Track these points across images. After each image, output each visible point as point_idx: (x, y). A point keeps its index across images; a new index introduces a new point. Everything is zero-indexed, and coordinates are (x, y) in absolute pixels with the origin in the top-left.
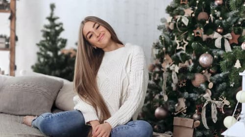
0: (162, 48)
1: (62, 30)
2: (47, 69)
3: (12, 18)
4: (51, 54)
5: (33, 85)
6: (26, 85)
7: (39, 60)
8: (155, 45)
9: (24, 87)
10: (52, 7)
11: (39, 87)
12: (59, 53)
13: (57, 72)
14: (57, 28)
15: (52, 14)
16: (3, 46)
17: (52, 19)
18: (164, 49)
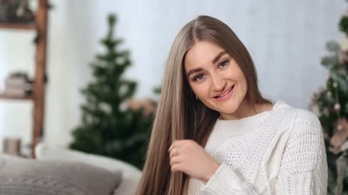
0: (332, 106)
1: (127, 63)
2: (97, 138)
3: (41, 40)
4: (106, 108)
5: (56, 182)
6: (40, 183)
7: (84, 119)
8: (318, 97)
9: (35, 187)
10: (112, 20)
11: (66, 187)
12: (123, 107)
13: (117, 145)
14: (120, 61)
15: (111, 33)
16: (20, 92)
17: (110, 43)
18: (337, 107)
